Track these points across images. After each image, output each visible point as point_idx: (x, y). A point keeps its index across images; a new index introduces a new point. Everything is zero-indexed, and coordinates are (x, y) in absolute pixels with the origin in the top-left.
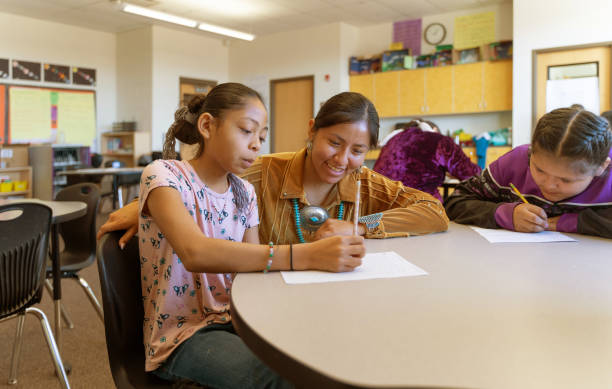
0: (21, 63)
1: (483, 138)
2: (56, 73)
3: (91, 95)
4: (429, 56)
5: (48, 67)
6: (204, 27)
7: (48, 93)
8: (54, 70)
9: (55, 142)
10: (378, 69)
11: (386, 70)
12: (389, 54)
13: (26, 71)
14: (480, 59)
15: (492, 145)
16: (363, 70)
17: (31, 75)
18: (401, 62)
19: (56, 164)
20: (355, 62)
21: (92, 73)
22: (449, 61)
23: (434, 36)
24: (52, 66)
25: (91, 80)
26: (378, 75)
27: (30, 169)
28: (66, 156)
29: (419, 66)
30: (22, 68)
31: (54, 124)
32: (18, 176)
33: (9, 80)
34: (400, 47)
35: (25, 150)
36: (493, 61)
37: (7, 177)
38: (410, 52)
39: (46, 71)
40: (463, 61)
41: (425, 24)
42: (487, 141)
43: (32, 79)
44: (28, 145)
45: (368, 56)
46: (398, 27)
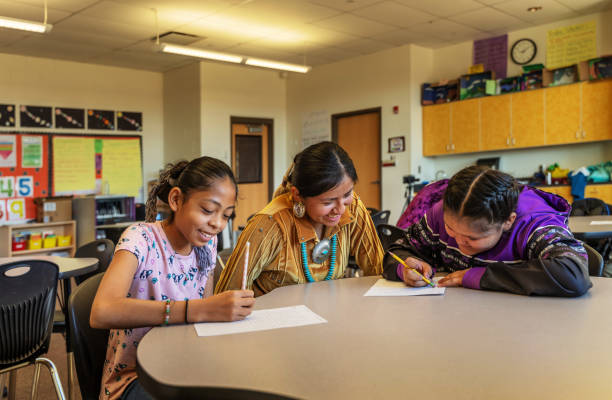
0: (64, 110)
1: (580, 174)
2: (101, 120)
3: (137, 141)
4: (516, 78)
5: (91, 114)
6: (251, 62)
7: (92, 141)
8: (98, 116)
9: (100, 193)
10: (456, 97)
11: (466, 97)
12: (468, 79)
13: (70, 119)
14: (577, 80)
15: (591, 182)
16: (439, 98)
17: (75, 122)
18: (483, 86)
19: (100, 217)
20: (428, 89)
21: (138, 117)
22: (539, 84)
23: (523, 54)
24: (96, 112)
25: (137, 125)
26: (455, 104)
27: (74, 222)
28: (110, 208)
29: (504, 91)
30: (65, 116)
31: (99, 174)
32: (62, 230)
33: (53, 129)
34: (481, 70)
35: (68, 202)
36: (592, 81)
37: (50, 232)
38: (493, 75)
39: (89, 117)
40: (557, 83)
41: (511, 41)
42: (586, 177)
43: (76, 127)
44: (71, 197)
45: (443, 83)
46: (479, 46)
